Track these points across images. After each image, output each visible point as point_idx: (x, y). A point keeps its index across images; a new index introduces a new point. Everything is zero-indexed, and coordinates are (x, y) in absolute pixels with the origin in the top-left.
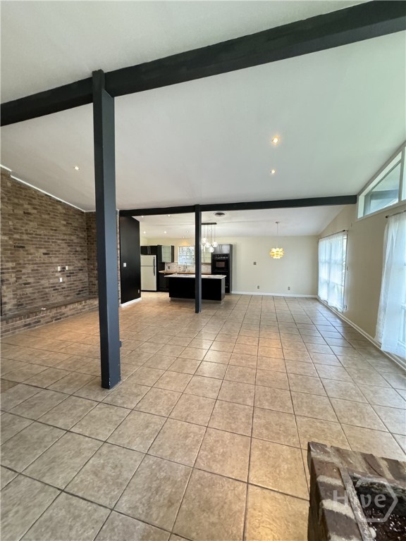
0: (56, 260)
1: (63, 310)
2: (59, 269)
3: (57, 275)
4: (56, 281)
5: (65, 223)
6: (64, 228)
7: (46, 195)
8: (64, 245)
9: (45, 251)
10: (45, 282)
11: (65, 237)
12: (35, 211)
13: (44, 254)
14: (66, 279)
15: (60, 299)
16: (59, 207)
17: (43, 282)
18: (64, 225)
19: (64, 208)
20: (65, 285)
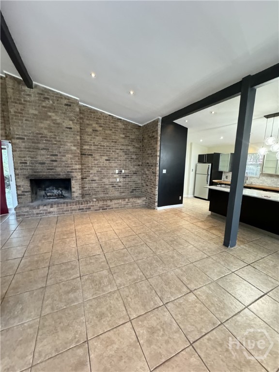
0: (115, 165)
1: (109, 203)
2: (117, 171)
3: (115, 176)
4: (114, 180)
5: (123, 136)
6: (123, 140)
7: (110, 115)
8: (121, 153)
9: (106, 158)
10: (106, 181)
11: (123, 147)
12: (101, 129)
13: (107, 160)
14: (122, 180)
15: (117, 194)
16: (119, 124)
17: (104, 180)
18: (123, 138)
19: (124, 124)
20: (120, 184)
